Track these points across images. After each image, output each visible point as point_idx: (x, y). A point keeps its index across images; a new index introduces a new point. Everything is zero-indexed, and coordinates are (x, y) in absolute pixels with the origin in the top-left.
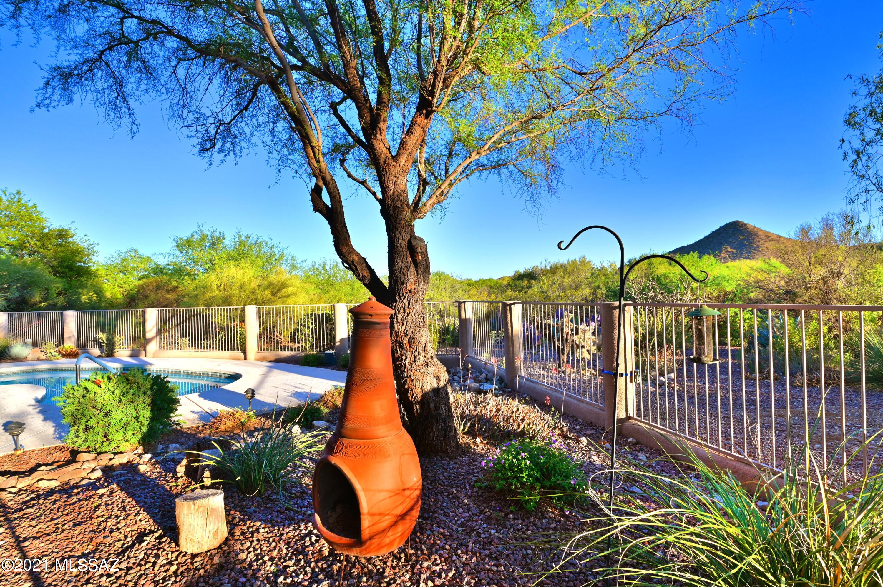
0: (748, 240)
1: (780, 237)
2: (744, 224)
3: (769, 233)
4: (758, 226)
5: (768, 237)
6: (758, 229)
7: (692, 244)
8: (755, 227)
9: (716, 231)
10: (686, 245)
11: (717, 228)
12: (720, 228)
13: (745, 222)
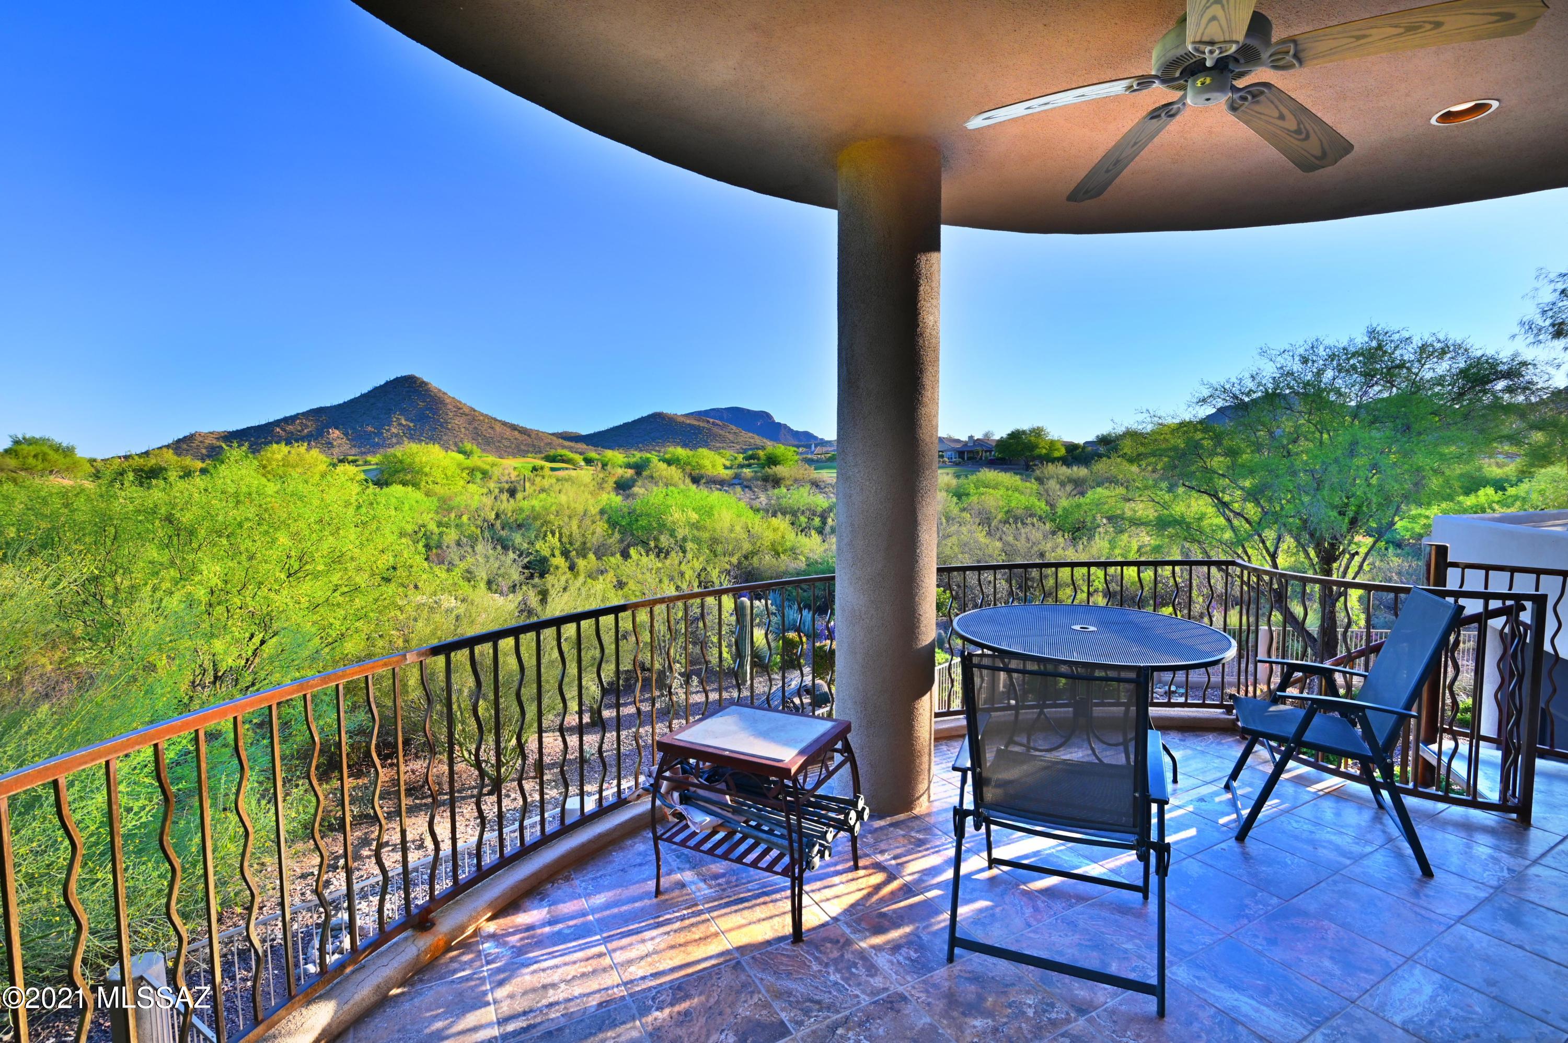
9: (381, 386)
13: (426, 380)
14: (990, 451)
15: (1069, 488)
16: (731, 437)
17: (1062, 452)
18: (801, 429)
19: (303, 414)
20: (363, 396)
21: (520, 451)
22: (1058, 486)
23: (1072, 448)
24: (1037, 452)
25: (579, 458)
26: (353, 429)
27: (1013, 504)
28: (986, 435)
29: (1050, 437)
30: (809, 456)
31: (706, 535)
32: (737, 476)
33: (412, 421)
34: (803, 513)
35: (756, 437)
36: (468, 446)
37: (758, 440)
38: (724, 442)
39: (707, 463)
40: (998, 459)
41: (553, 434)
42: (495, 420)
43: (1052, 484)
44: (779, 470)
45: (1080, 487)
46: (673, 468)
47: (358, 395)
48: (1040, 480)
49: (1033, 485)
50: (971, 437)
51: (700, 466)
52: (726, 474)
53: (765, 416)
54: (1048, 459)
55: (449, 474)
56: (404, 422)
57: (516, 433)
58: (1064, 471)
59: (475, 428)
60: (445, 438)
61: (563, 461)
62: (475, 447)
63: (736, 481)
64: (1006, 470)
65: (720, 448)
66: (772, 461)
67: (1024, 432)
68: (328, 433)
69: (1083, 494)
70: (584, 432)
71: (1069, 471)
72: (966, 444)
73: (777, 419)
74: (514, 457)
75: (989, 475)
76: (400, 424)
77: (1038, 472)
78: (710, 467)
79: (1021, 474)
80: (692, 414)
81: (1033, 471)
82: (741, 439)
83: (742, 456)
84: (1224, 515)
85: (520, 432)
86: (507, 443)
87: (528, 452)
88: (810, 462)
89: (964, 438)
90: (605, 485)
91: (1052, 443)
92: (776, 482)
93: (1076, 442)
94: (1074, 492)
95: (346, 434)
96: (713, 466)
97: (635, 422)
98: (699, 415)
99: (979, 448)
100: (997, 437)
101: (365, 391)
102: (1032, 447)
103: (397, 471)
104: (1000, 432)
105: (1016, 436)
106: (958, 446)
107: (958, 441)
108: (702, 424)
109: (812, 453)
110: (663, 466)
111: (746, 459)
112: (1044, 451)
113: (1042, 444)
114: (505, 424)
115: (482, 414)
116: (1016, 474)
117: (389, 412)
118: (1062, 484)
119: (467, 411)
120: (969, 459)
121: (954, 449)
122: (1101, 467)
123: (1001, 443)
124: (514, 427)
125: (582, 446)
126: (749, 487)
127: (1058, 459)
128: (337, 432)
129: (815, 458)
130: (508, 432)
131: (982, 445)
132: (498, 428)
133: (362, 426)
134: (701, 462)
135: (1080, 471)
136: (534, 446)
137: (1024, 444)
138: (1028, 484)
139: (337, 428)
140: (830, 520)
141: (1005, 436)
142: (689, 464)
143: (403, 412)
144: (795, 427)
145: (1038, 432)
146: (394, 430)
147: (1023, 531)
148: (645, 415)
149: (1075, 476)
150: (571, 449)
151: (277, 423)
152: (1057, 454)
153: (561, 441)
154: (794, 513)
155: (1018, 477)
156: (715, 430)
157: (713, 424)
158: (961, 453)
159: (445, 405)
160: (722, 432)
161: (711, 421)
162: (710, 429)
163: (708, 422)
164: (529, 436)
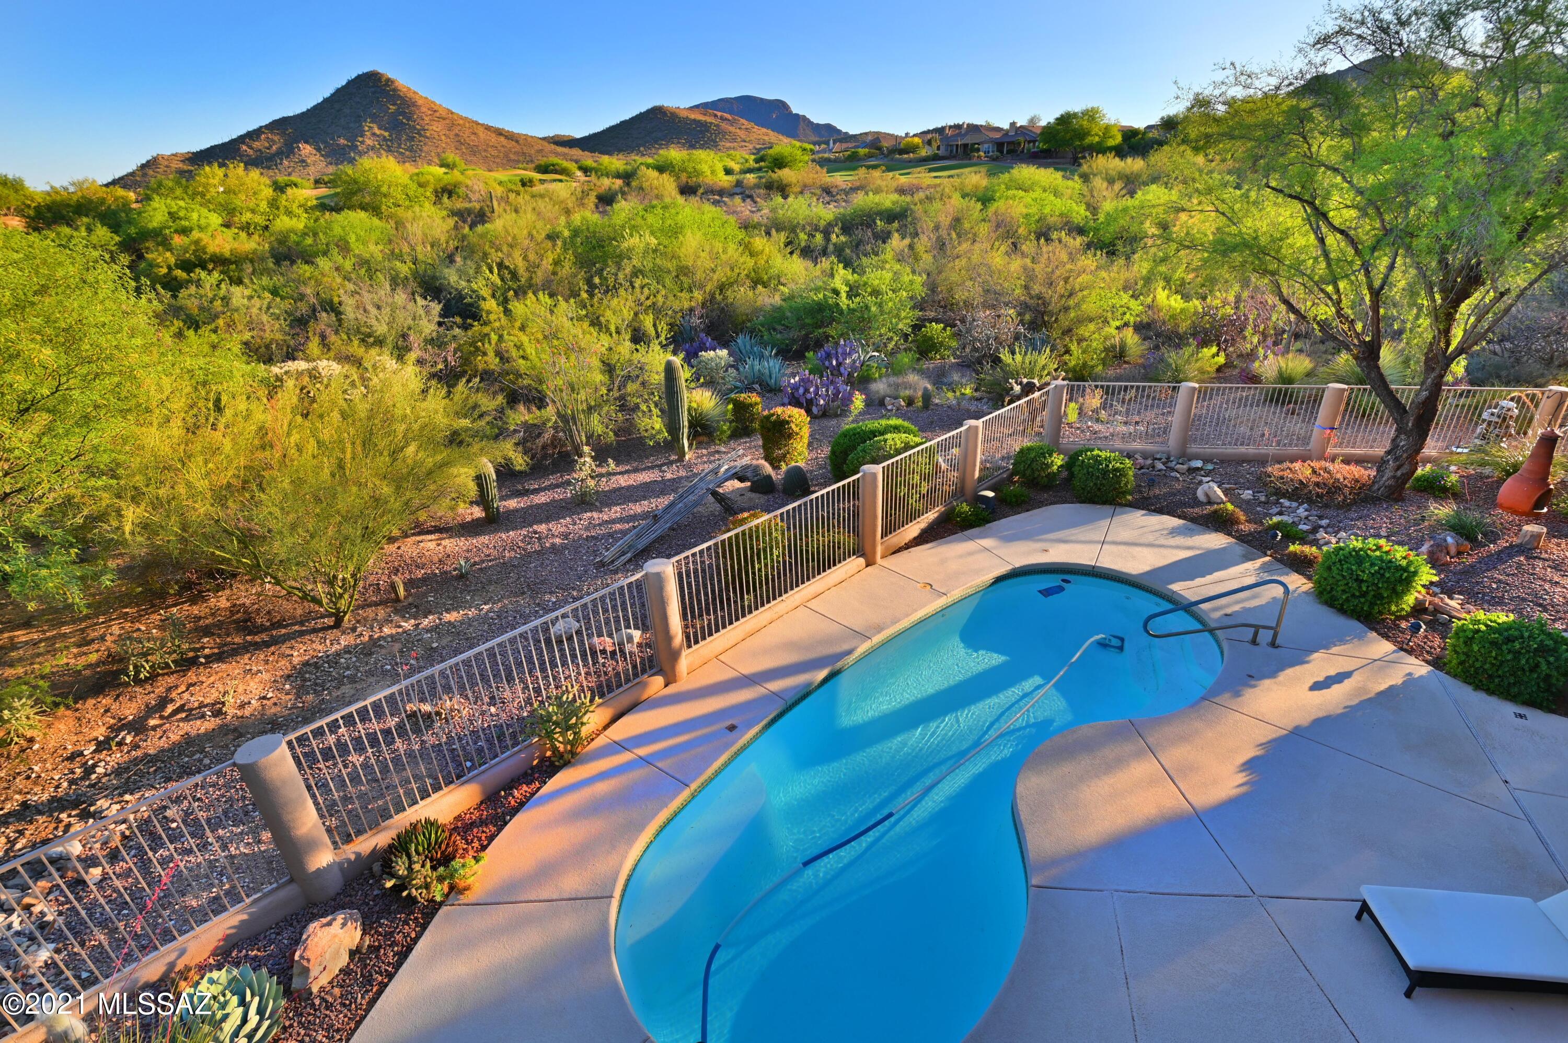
0: (403, 114)
5: (433, 111)
9: (343, 88)
11: (344, 83)
12: (349, 83)
13: (390, 76)
14: (1034, 142)
15: (1118, 186)
16: (742, 134)
17: (1119, 139)
18: (822, 121)
19: (266, 127)
20: (326, 101)
21: (509, 162)
22: (1105, 184)
23: (1130, 135)
24: (1088, 140)
25: (572, 166)
26: (325, 142)
27: (1047, 210)
28: (1032, 121)
29: (1106, 121)
30: (826, 155)
31: (671, 265)
32: (739, 183)
33: (386, 130)
34: (803, 228)
35: (770, 132)
36: (451, 157)
37: (771, 136)
38: (734, 140)
39: (705, 168)
40: (1043, 151)
41: (544, 139)
42: (477, 123)
43: (1098, 183)
44: (785, 174)
45: (1131, 184)
46: (665, 176)
47: (320, 100)
48: (1085, 178)
49: (1076, 184)
50: (1013, 124)
51: (698, 173)
52: (725, 181)
53: (781, 106)
54: (1100, 149)
55: (411, 193)
56: (378, 132)
57: (502, 139)
58: (1114, 164)
59: (457, 135)
60: (425, 148)
61: (556, 172)
62: (457, 159)
63: (738, 190)
64: (1046, 166)
65: (729, 149)
66: (779, 163)
67: (1075, 115)
68: (299, 150)
69: (1132, 193)
70: (578, 135)
71: (1122, 164)
72: (1006, 133)
73: (795, 110)
74: (505, 169)
75: (1026, 172)
76: (374, 134)
77: (1085, 168)
78: (709, 173)
79: (1064, 170)
80: (697, 106)
81: (1080, 165)
82: (753, 137)
83: (753, 157)
84: (1316, 230)
85: (506, 137)
86: (495, 153)
87: (518, 161)
88: (822, 163)
89: (1006, 126)
90: (586, 201)
91: (1107, 128)
92: (783, 189)
93: (1136, 126)
94: (1124, 192)
95: (318, 149)
96: (713, 172)
97: (633, 119)
98: (704, 107)
99: (1021, 139)
100: (1043, 123)
101: (327, 94)
102: (1082, 134)
103: (354, 193)
104: (1047, 117)
105: (1065, 120)
106: (997, 136)
107: (998, 129)
108: (709, 119)
109: (831, 151)
110: (653, 174)
111: (757, 161)
112: (1097, 139)
113: (1095, 130)
114: (488, 128)
115: (461, 118)
116: (1057, 169)
117: (359, 120)
118: (1111, 181)
119: (444, 114)
120: (1008, 152)
121: (992, 141)
122: (1160, 158)
123: (1048, 129)
124: (499, 132)
125: (576, 152)
126: (751, 197)
127: (1110, 149)
128: (308, 147)
129: (832, 156)
130: (494, 139)
131: (1024, 134)
132: (482, 134)
133: (333, 139)
134: (698, 167)
135: (1134, 164)
136: (524, 153)
137: (1074, 130)
138: (1070, 183)
139: (306, 142)
140: (834, 236)
141: (1052, 120)
142: (684, 170)
143: (374, 118)
144: (816, 120)
145: (1091, 115)
146: (369, 142)
147: (1044, 249)
148: (643, 110)
149: (1128, 171)
150: (565, 156)
151: (241, 139)
152: (1111, 143)
153: (553, 146)
154: (793, 229)
155: (1059, 175)
156: (724, 125)
157: (722, 118)
158: (999, 145)
159: (418, 107)
160: (732, 129)
161: (719, 114)
162: (717, 126)
163: (716, 116)
164: (517, 142)
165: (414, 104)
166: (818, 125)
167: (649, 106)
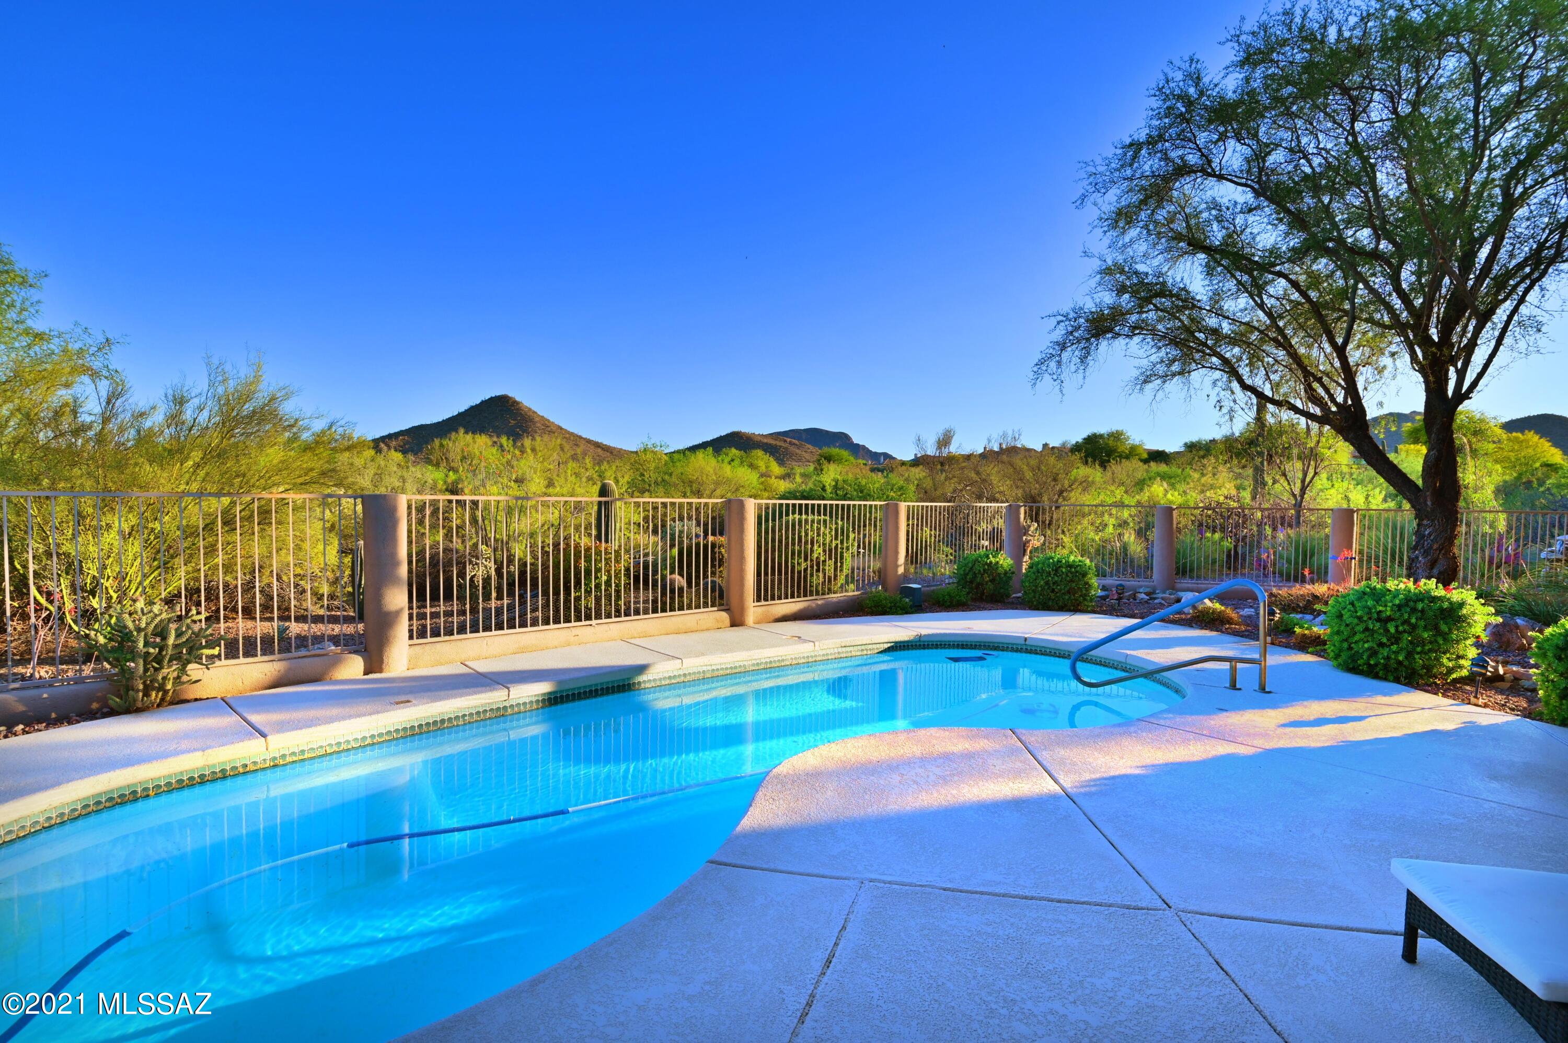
0: (521, 427)
1: (561, 428)
2: (516, 403)
3: (548, 421)
4: (534, 408)
5: (549, 428)
6: (534, 412)
7: (439, 423)
8: (530, 409)
9: (477, 405)
10: (429, 422)
11: (478, 402)
12: (482, 402)
13: (518, 399)
17: (1145, 454)
19: (405, 431)
20: (460, 414)
23: (1156, 453)
29: (1130, 441)
42: (580, 437)
47: (455, 413)
50: (1045, 446)
57: (599, 450)
80: (770, 434)
85: (603, 449)
89: (1039, 447)
91: (1133, 446)
93: (1162, 449)
98: (777, 435)
101: (462, 410)
102: (1110, 451)
105: (1092, 438)
108: (779, 443)
113: (1121, 448)
115: (568, 433)
119: (554, 429)
123: (1077, 448)
124: (598, 445)
127: (1139, 458)
130: (592, 450)
137: (1102, 446)
141: (1081, 441)
143: (496, 429)
144: (873, 448)
148: (723, 433)
151: (382, 439)
152: (1137, 455)
156: (792, 448)
157: (790, 443)
159: (534, 423)
160: (797, 451)
161: (788, 440)
162: (786, 449)
163: (785, 441)
164: (611, 453)
165: (532, 420)
166: (876, 453)
167: (729, 431)
